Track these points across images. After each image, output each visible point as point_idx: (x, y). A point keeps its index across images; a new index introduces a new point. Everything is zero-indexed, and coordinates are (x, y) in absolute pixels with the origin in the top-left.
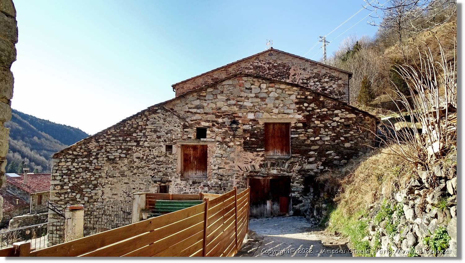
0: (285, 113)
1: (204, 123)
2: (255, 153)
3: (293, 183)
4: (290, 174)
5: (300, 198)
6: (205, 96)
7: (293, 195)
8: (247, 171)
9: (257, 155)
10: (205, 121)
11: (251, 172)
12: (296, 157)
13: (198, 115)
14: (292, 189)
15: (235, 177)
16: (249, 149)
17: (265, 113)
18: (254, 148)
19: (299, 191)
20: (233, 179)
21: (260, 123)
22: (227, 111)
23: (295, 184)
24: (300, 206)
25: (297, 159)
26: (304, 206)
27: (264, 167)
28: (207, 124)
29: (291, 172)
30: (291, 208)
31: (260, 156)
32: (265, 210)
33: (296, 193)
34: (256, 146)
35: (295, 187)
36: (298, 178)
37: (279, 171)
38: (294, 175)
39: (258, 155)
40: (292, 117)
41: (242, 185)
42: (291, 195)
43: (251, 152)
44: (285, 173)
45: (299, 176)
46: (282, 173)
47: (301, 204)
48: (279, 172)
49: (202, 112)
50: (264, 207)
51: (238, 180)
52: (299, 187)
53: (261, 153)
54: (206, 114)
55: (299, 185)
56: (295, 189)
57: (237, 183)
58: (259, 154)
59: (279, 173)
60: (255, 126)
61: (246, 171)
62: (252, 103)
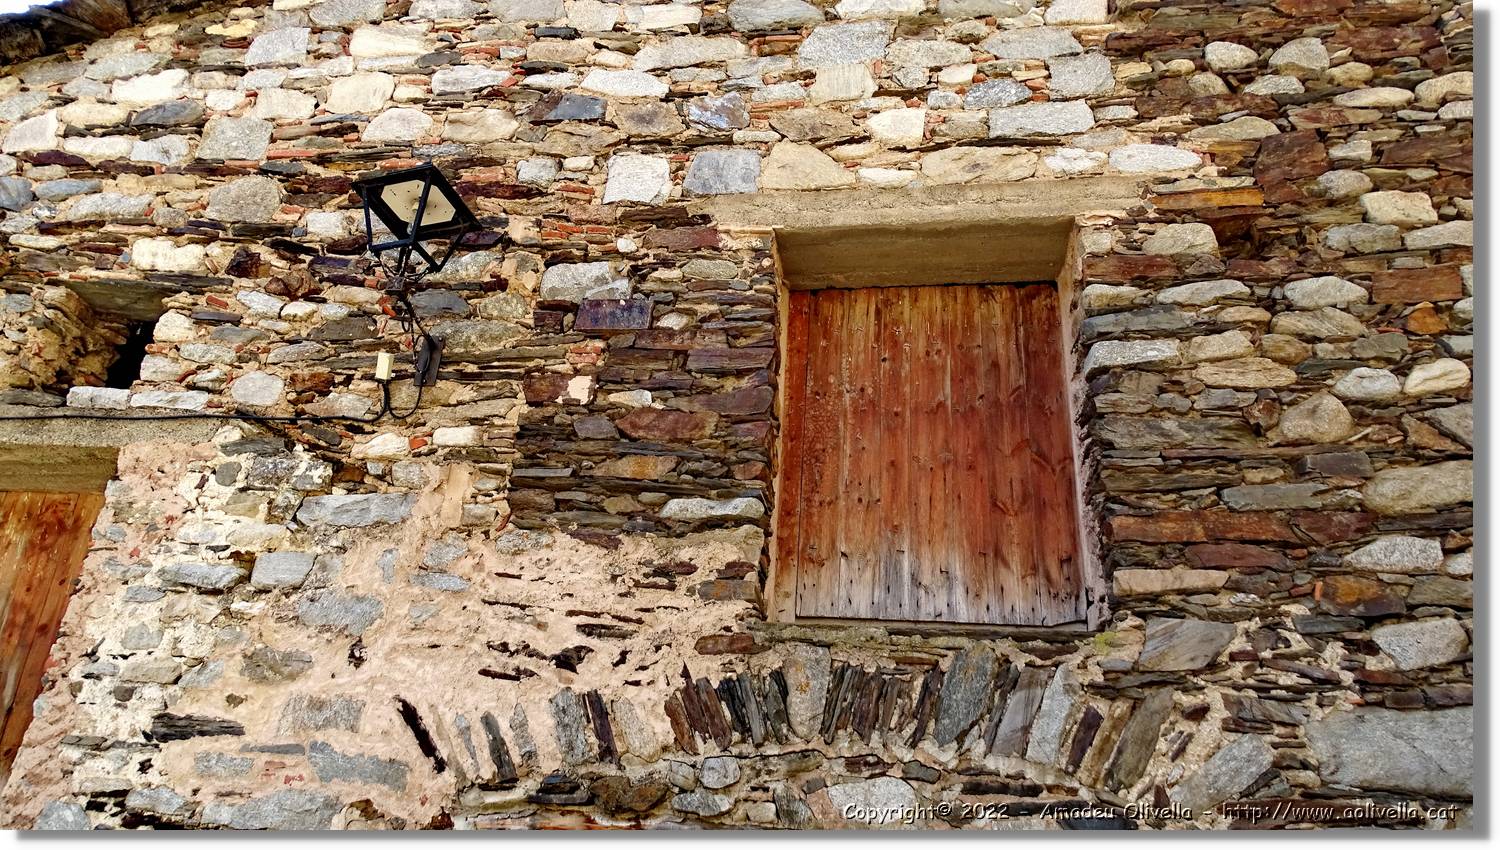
0: (1003, 141)
1: (163, 245)
2: (640, 550)
6: (244, 43)
9: (660, 572)
10: (173, 233)
11: (552, 794)
12: (1177, 612)
13: (127, 181)
16: (569, 505)
17: (784, 152)
18: (634, 487)
21: (726, 241)
22: (410, 145)
25: (1191, 627)
27: (742, 725)
28: (185, 257)
29: (1124, 823)
31: (697, 579)
34: (657, 468)
39: (668, 574)
40: (1086, 164)
43: (589, 539)
46: (986, 824)
49: (173, 162)
53: (713, 554)
54: (209, 170)
58: (684, 555)
60: (667, 264)
62: (659, 72)
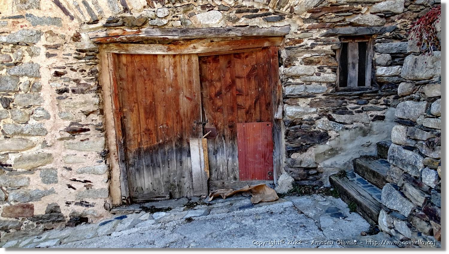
3: (290, 62)
4: (278, 27)
5: (321, 125)
7: (290, 110)
8: (96, 22)
11: (111, 23)
14: (288, 90)
15: (43, 51)
19: (313, 96)
20: (35, 60)
23: (299, 68)
24: (317, 156)
26: (333, 152)
29: (281, 18)
30: (284, 165)
32: (186, 174)
33: (303, 103)
35: (298, 81)
36: (310, 43)
37: (233, 14)
38: (294, 28)
41: (77, 81)
42: (283, 113)
44: (256, 21)
45: (316, 34)
46: (243, 21)
47: (322, 148)
48: (229, 19)
50: (181, 163)
51: (57, 62)
52: (315, 78)
55: (314, 69)
56: (300, 90)
57: (57, 74)
59: (230, 25)
61: (88, 19)
